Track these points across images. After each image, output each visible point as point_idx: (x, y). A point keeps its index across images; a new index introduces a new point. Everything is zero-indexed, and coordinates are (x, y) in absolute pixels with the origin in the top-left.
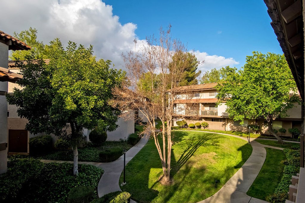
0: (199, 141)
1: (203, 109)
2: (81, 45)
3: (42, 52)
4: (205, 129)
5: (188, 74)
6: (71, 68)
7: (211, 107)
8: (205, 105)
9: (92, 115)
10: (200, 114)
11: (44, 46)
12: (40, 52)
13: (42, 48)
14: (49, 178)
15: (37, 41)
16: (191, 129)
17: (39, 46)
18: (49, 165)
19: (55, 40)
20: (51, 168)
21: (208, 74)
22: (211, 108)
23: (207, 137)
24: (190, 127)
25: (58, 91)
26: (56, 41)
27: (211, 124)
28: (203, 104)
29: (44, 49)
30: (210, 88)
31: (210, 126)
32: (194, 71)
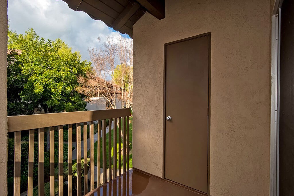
2: (48, 40)
3: (16, 41)
6: (41, 59)
9: (60, 99)
11: (18, 35)
12: (14, 42)
13: (16, 38)
14: (24, 155)
15: (10, 30)
17: (12, 36)
18: (24, 145)
19: (30, 30)
20: (26, 147)
25: (29, 79)
26: (30, 32)
29: (18, 38)
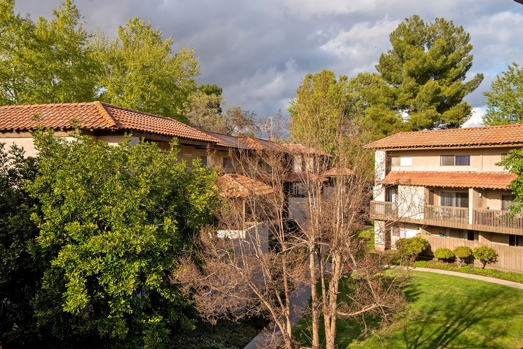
0: (442, 330)
1: (480, 205)
4: (488, 267)
5: (439, 89)
7: (507, 200)
8: (487, 192)
10: (471, 222)
15: (16, 14)
16: (443, 265)
21: (515, 72)
22: (506, 202)
23: (475, 311)
24: (439, 259)
27: (505, 254)
28: (478, 190)
30: (503, 144)
31: (501, 258)
32: (462, 75)
